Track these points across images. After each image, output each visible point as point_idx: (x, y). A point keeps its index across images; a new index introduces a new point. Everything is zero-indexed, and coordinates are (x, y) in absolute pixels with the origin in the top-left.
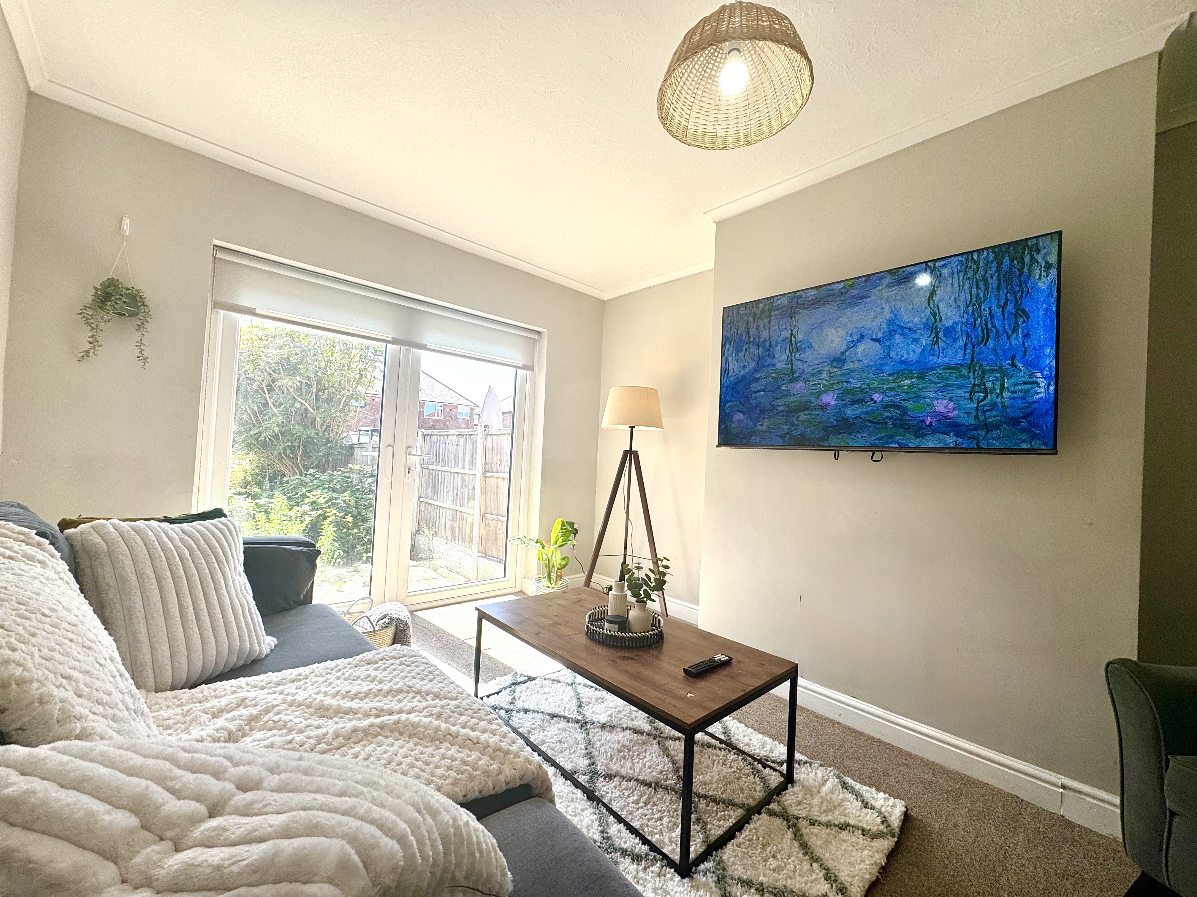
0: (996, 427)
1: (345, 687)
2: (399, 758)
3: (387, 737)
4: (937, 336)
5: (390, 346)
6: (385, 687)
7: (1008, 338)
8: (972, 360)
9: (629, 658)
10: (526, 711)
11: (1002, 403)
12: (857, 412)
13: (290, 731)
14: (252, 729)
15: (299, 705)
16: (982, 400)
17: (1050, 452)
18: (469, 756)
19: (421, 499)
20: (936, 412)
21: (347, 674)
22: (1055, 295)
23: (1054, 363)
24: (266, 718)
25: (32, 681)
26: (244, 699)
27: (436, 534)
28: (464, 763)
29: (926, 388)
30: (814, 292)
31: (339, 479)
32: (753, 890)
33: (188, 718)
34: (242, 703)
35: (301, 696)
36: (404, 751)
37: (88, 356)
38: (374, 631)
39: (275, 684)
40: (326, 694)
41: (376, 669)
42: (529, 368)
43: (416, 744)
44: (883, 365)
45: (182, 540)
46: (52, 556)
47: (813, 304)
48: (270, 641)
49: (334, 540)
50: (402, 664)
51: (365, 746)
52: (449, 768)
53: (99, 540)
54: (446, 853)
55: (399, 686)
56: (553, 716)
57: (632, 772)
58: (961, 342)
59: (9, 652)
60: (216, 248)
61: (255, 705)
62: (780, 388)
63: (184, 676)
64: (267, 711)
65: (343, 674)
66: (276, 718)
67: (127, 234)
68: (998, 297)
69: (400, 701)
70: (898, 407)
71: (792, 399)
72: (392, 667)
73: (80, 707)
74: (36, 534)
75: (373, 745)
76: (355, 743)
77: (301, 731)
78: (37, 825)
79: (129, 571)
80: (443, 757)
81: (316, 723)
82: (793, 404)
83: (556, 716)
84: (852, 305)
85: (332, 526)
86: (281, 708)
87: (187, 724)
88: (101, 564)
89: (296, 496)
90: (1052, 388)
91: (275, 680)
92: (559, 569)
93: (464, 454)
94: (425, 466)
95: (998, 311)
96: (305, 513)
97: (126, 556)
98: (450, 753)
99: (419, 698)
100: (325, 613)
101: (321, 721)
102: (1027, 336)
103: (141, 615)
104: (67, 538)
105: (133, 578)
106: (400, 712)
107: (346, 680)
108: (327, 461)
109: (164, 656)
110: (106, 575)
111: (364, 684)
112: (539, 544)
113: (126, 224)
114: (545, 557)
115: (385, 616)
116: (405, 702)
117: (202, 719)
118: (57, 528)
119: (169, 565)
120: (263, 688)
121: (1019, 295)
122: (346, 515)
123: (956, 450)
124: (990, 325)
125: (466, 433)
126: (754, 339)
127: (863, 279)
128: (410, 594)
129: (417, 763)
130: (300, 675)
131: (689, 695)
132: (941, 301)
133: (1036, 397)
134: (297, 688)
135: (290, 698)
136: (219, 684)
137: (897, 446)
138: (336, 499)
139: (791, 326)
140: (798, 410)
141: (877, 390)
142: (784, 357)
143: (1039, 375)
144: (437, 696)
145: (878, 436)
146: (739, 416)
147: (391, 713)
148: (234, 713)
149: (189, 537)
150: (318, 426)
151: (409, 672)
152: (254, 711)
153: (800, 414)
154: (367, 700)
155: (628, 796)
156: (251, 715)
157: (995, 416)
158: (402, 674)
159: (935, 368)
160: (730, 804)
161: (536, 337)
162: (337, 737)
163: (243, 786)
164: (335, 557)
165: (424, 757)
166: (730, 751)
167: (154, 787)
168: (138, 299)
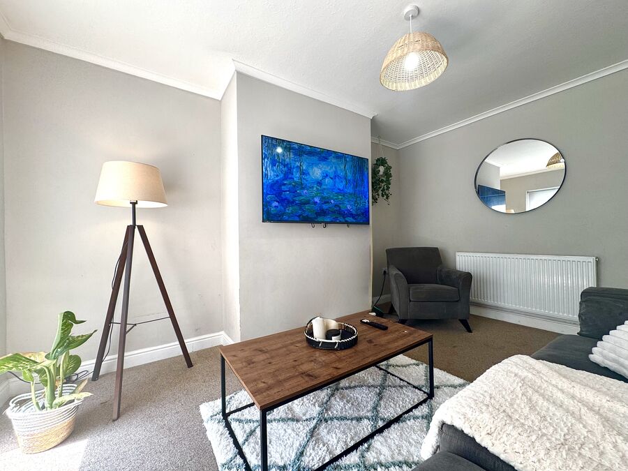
4: (346, 182)
8: (354, 192)
12: (326, 207)
16: (357, 206)
20: (347, 209)
29: (345, 200)
30: (309, 148)
44: (334, 189)
47: (308, 154)
58: (352, 186)
62: (296, 191)
70: (338, 206)
82: (303, 200)
84: (323, 160)
132: (347, 170)
139: (300, 160)
141: (332, 199)
142: (298, 175)
145: (333, 217)
146: (275, 204)
153: (306, 206)
159: (347, 193)
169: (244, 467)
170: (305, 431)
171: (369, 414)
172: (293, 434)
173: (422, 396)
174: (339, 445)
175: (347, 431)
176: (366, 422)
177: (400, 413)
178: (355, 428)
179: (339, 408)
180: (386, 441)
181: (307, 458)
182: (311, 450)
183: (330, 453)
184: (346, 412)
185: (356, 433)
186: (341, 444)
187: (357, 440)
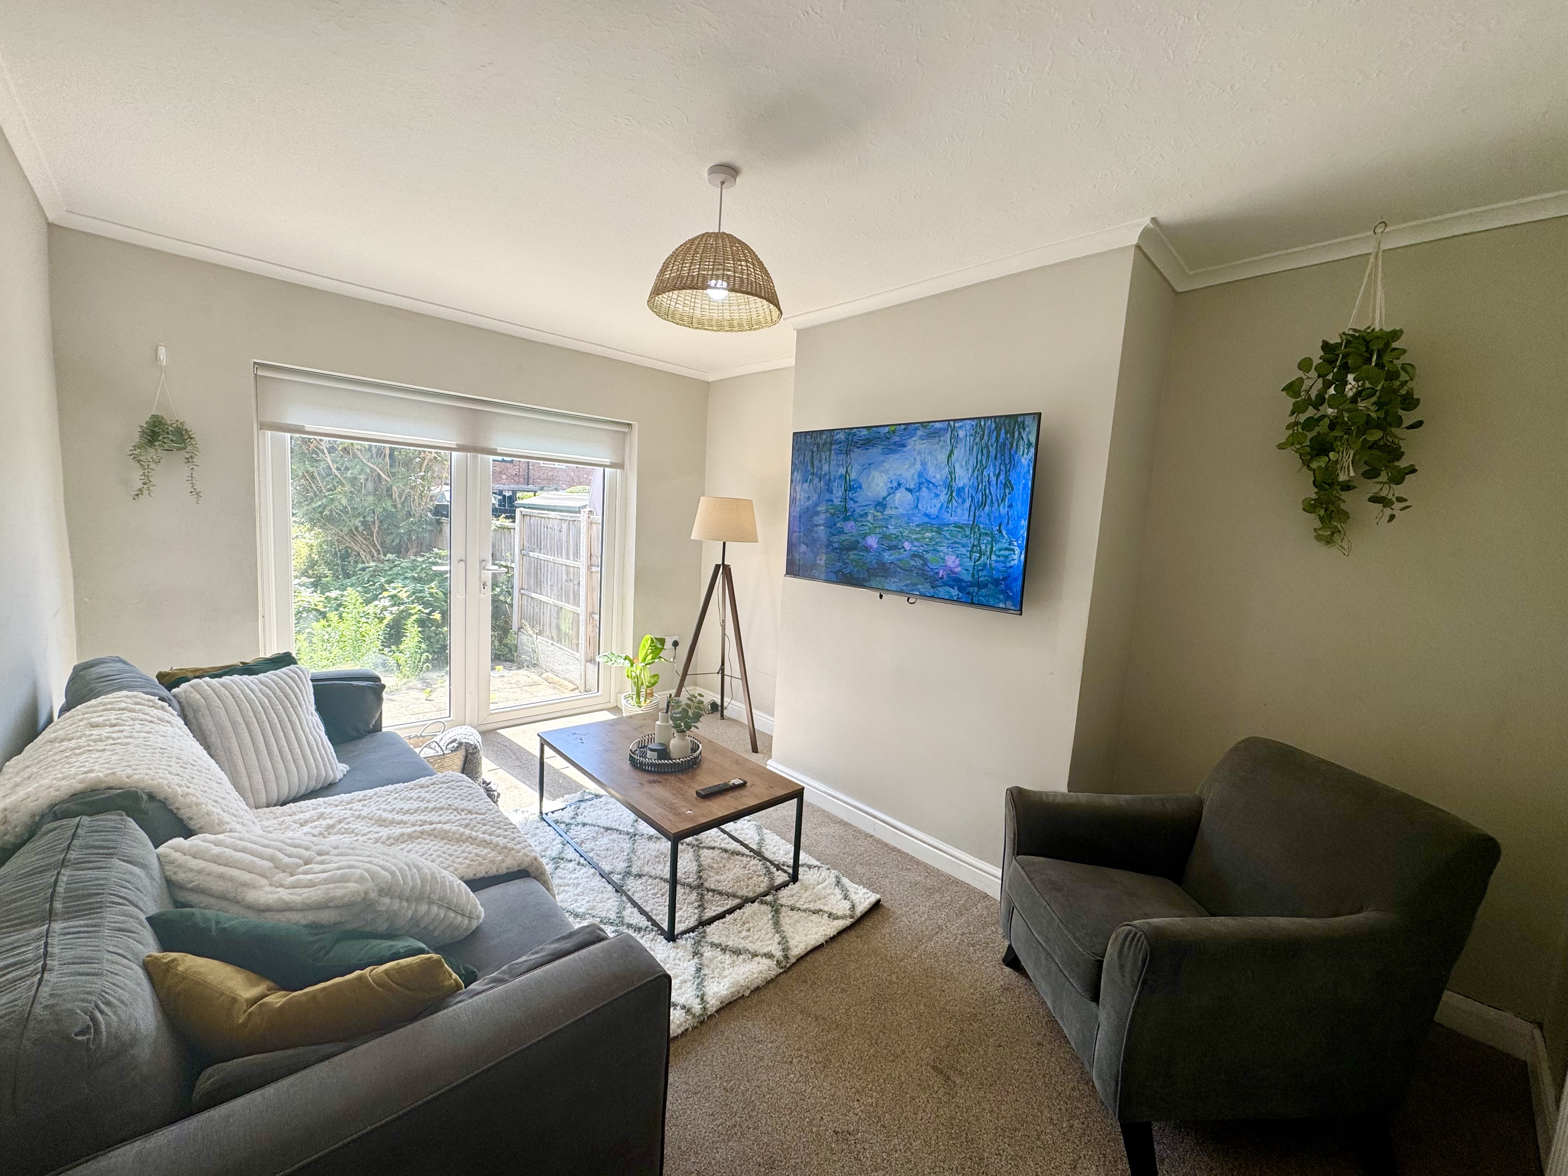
0: (985, 586)
1: (399, 805)
2: (431, 852)
3: (425, 839)
4: (951, 494)
5: (454, 454)
6: (431, 806)
7: (999, 506)
8: (974, 521)
9: (654, 782)
10: (584, 825)
11: (990, 564)
12: (892, 557)
13: (357, 835)
14: (329, 834)
15: (364, 818)
16: (978, 560)
17: (1015, 612)
18: (482, 851)
19: (522, 591)
20: (946, 566)
21: (403, 796)
22: (1031, 472)
23: (1025, 534)
24: (340, 826)
25: (201, 804)
26: (322, 814)
27: (540, 633)
28: (477, 855)
29: (941, 543)
30: (865, 432)
31: (424, 566)
32: (719, 949)
33: (283, 827)
34: (321, 816)
35: (364, 813)
36: (436, 847)
37: (142, 494)
38: (444, 754)
39: (347, 803)
40: (385, 810)
41: (427, 792)
42: (619, 465)
43: (445, 844)
44: (914, 515)
45: (260, 690)
46: (172, 715)
47: (864, 444)
48: (343, 768)
49: (420, 642)
50: (449, 787)
51: (408, 844)
52: (466, 858)
53: (198, 697)
54: (423, 885)
55: (442, 804)
56: (607, 829)
57: (661, 872)
58: (967, 504)
59: (187, 789)
60: (256, 366)
61: (331, 818)
62: (835, 525)
63: (276, 798)
64: (340, 822)
65: (400, 795)
66: (346, 827)
67: (164, 364)
68: (995, 466)
69: (440, 815)
70: (921, 557)
71: (843, 537)
72: (440, 790)
73: (226, 817)
74: (159, 699)
75: (415, 844)
76: (402, 843)
77: (364, 835)
78: (230, 865)
79: (224, 719)
80: (463, 852)
81: (376, 830)
82: (846, 543)
83: (610, 829)
84: (894, 452)
85: (416, 626)
86: (350, 820)
87: (283, 831)
88: (203, 715)
89: (374, 587)
90: (1023, 556)
91: (346, 800)
92: (648, 687)
93: (567, 542)
94: (524, 552)
95: (994, 479)
96: (385, 608)
97: (221, 708)
98: (468, 849)
99: (455, 813)
100: (393, 740)
101: (379, 829)
102: (1010, 506)
103: (238, 753)
104: (174, 696)
105: (228, 724)
106: (439, 822)
107: (401, 800)
108: (410, 539)
109: (258, 783)
110: (208, 724)
111: (415, 803)
112: (627, 661)
113: (162, 351)
114: (634, 674)
115: (454, 741)
116: (444, 816)
117: (293, 827)
118: (156, 680)
119: (254, 713)
120: (336, 806)
121: (1008, 467)
122: (433, 611)
123: (958, 601)
124: (987, 492)
125: (569, 518)
126: (817, 471)
127: (903, 427)
128: (492, 712)
129: (443, 855)
130: (365, 796)
131: (689, 812)
132: (957, 461)
133: (1012, 563)
134: (363, 806)
135: (357, 813)
136: (302, 803)
137: (918, 593)
138: (421, 591)
139: (847, 462)
140: (849, 549)
141: (907, 539)
142: (840, 494)
143: (1015, 543)
144: (470, 812)
145: (906, 583)
146: (803, 548)
147: (431, 824)
148: (316, 823)
149: (267, 687)
150: (396, 496)
151: (453, 794)
152: (330, 822)
153: (850, 553)
154: (415, 815)
155: (650, 890)
156: (328, 824)
157: (985, 576)
158: (447, 796)
159: (949, 525)
160: (734, 896)
161: (626, 430)
162: (389, 839)
163: (320, 854)
164: (422, 660)
165: (449, 852)
166: (754, 858)
167: (277, 852)
168: (184, 432)
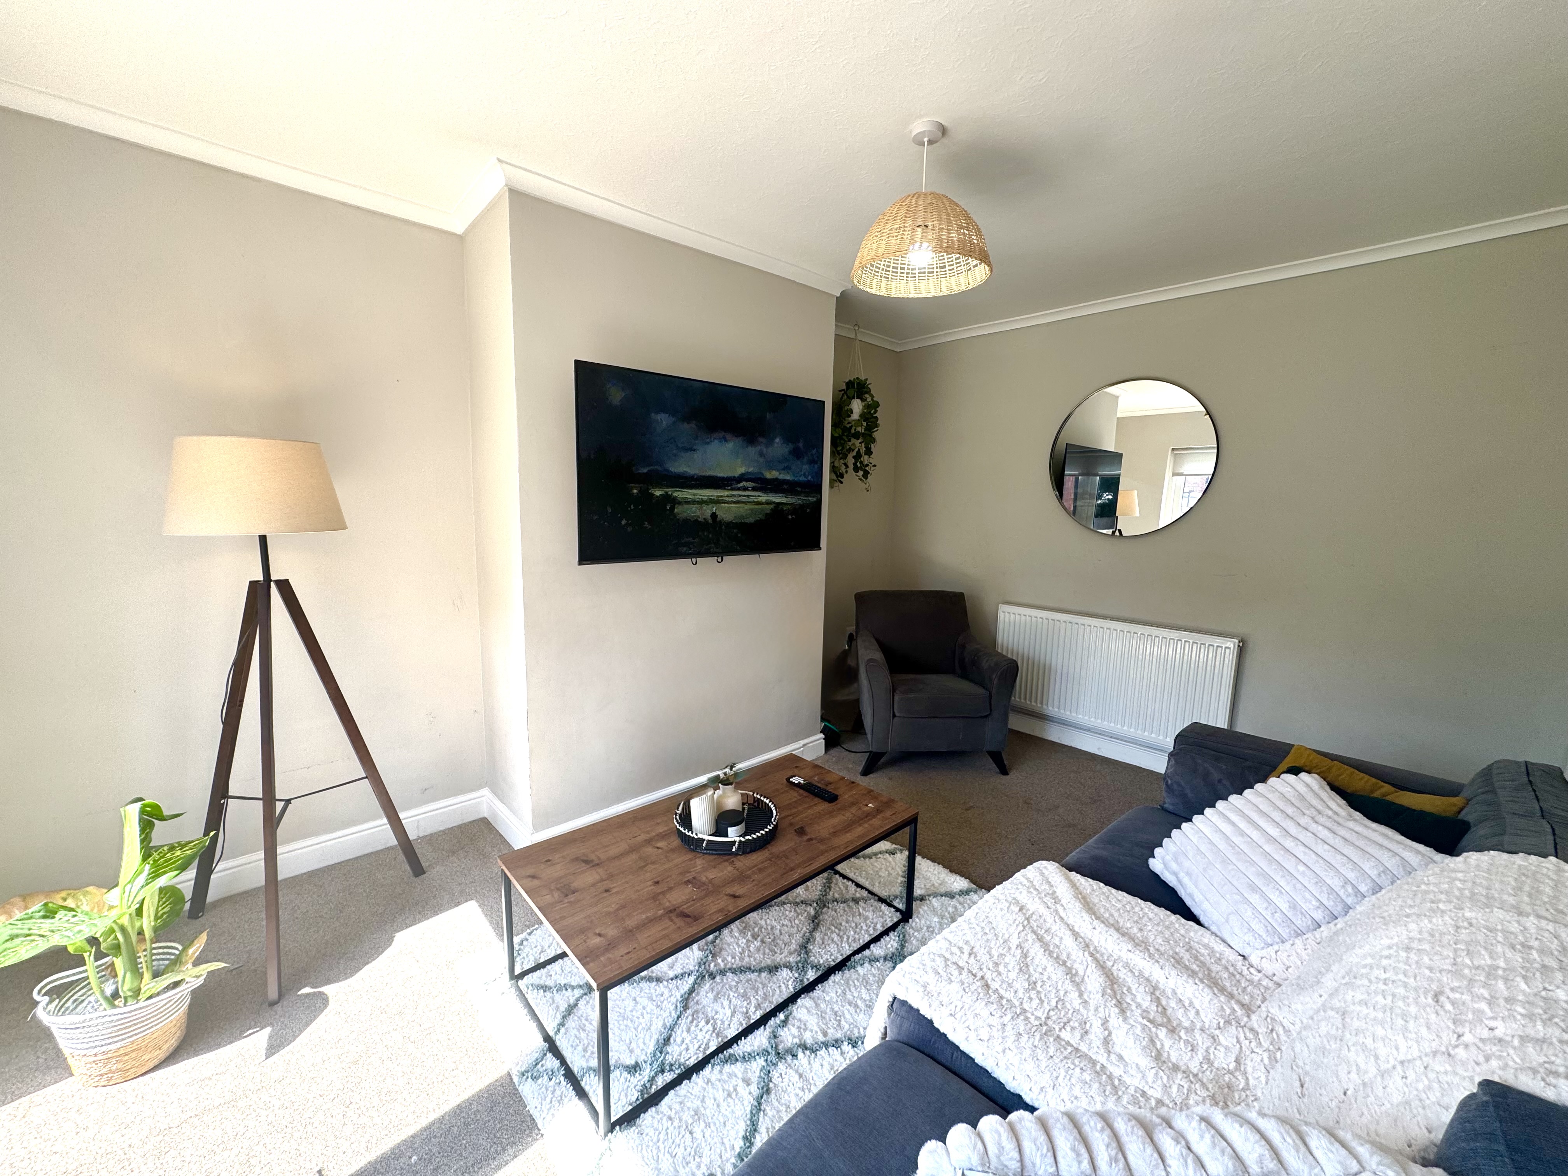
169: (562, 1072)
170: (673, 1000)
171: (792, 959)
172: (650, 1006)
173: (890, 916)
174: (735, 1019)
175: (751, 993)
176: (785, 973)
177: (849, 953)
178: (764, 985)
179: (738, 950)
180: (817, 1005)
181: (676, 1048)
182: (685, 1033)
183: (718, 1035)
184: (749, 956)
185: (765, 997)
186: (739, 1017)
187: (768, 1007)
